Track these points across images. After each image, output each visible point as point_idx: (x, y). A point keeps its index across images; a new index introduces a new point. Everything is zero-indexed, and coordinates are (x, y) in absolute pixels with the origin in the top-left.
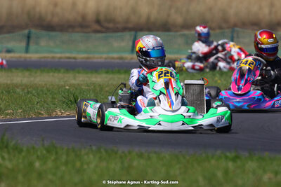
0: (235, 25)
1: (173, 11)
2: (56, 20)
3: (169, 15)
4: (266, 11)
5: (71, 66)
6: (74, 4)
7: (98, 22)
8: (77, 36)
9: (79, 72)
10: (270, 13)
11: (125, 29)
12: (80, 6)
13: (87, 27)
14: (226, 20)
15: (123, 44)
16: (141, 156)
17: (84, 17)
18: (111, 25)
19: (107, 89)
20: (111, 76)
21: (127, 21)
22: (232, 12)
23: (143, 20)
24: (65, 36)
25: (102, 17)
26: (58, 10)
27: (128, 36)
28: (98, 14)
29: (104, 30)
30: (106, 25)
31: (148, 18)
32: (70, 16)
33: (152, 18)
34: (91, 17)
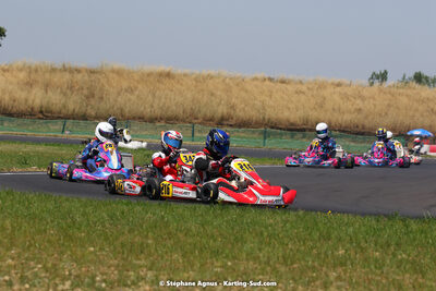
1: (89, 107)
2: (15, 110)
3: (86, 110)
4: (148, 110)
5: (24, 140)
6: (26, 100)
7: (41, 112)
8: (27, 121)
10: (151, 111)
11: (59, 118)
12: (30, 102)
13: (34, 115)
15: (57, 127)
16: (67, 200)
17: (32, 109)
18: (49, 115)
20: (52, 147)
21: (60, 113)
22: (127, 110)
23: (70, 112)
24: (20, 121)
25: (44, 109)
26: (16, 104)
27: (60, 122)
28: (41, 107)
29: (45, 118)
30: (47, 114)
31: (74, 111)
32: (23, 108)
33: (76, 111)
34: (37, 109)
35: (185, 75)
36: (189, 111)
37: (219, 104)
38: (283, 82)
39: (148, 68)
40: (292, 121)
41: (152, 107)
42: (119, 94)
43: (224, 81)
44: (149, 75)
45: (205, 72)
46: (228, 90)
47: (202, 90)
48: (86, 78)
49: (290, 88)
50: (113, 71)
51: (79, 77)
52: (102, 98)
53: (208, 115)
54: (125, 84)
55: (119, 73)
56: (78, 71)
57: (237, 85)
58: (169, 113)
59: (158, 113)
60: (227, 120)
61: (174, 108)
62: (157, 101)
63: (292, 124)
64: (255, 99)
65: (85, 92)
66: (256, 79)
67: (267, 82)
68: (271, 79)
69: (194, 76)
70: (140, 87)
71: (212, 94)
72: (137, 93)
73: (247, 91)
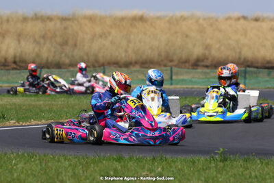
0: (103, 65)
1: (63, 55)
3: (61, 58)
4: (123, 55)
7: (15, 62)
9: (4, 96)
10: (125, 56)
13: (8, 66)
14: (97, 61)
17: (6, 60)
18: (24, 65)
19: (24, 107)
20: (26, 98)
22: (100, 55)
23: (44, 61)
25: (17, 59)
28: (15, 57)
29: (18, 68)
30: (21, 64)
31: (47, 60)
33: (50, 60)
34: (10, 58)
35: (159, 18)
36: (163, 54)
37: (194, 46)
38: (257, 20)
39: (120, 13)
40: (268, 59)
41: (126, 51)
42: (92, 40)
43: (197, 22)
44: (122, 19)
45: (178, 14)
46: (202, 31)
47: (176, 33)
48: (58, 25)
49: (265, 25)
50: (85, 17)
51: (51, 25)
52: (75, 45)
53: (184, 57)
54: (98, 30)
55: (91, 19)
56: (50, 19)
57: (211, 25)
58: (144, 57)
59: (133, 57)
60: (203, 61)
61: (149, 51)
62: (131, 45)
63: (268, 62)
64: (230, 38)
65: (59, 40)
66: (229, 18)
67: (242, 21)
68: (245, 18)
69: (167, 19)
70: (113, 32)
71: (187, 36)
72: (110, 38)
73: (220, 31)
